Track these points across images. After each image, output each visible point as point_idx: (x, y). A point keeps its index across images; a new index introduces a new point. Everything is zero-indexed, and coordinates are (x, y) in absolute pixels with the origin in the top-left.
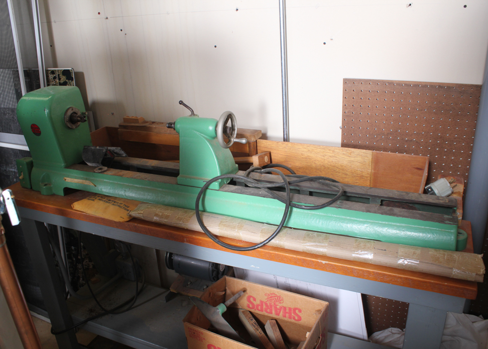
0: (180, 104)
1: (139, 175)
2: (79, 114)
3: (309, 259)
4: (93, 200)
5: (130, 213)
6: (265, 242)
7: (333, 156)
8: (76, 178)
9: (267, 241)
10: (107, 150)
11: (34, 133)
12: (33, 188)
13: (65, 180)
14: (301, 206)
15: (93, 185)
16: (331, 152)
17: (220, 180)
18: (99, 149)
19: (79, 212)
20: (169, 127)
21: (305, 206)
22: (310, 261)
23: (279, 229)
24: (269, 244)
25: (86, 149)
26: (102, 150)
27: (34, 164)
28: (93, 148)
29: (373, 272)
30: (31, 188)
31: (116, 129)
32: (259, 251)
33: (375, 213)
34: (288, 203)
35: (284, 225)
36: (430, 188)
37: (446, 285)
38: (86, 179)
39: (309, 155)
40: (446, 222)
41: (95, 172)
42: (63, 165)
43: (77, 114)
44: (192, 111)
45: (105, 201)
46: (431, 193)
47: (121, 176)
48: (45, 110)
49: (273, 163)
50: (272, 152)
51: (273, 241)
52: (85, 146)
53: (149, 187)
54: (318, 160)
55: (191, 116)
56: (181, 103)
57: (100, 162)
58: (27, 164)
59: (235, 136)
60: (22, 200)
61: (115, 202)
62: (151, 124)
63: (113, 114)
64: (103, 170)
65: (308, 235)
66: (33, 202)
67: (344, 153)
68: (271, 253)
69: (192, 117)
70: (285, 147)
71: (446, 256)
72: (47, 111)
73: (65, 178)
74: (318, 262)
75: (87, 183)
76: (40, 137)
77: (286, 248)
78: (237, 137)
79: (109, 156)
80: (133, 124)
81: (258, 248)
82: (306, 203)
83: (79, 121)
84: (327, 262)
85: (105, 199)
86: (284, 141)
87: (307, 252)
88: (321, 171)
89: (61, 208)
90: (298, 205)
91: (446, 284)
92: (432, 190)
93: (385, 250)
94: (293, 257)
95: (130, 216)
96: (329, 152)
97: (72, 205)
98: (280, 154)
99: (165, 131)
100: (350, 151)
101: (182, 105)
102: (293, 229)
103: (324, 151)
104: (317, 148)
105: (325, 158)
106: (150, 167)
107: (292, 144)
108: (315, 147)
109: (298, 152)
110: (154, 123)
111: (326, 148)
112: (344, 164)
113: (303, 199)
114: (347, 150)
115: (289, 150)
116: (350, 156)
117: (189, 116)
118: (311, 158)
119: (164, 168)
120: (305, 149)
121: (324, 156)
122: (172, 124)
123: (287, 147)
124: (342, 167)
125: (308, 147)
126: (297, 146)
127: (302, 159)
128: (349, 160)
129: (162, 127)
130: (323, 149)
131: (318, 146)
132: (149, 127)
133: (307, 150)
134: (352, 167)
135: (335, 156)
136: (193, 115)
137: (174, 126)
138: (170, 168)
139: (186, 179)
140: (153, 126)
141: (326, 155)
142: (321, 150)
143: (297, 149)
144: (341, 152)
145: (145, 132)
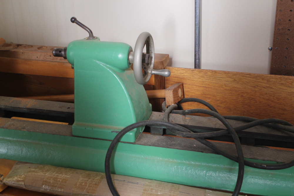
0: (73, 22)
5: (5, 181)
7: (268, 87)
14: (261, 164)
16: (266, 81)
17: (135, 129)
20: (56, 55)
21: (267, 165)
39: (235, 85)
44: (91, 32)
49: (186, 97)
50: (184, 82)
53: (29, 141)
54: (246, 93)
55: (88, 39)
59: (152, 66)
62: (16, 48)
69: (91, 40)
78: (155, 68)
88: (250, 106)
90: (256, 164)
95: (4, 184)
96: (262, 81)
98: (195, 86)
99: (37, 57)
100: (291, 81)
101: (75, 24)
102: (246, 195)
103: (255, 81)
104: (246, 77)
105: (256, 89)
106: (24, 109)
107: (213, 72)
108: (243, 76)
109: (219, 82)
110: (20, 46)
111: (259, 77)
112: (281, 97)
113: (258, 153)
114: (286, 79)
115: (208, 80)
116: (291, 86)
117: (86, 39)
118: (237, 89)
119: (47, 110)
120: (229, 79)
121: (255, 87)
122: (62, 51)
123: (205, 76)
124: (278, 100)
125: (234, 76)
126: (219, 75)
127: (225, 91)
128: (289, 91)
129: (32, 52)
130: (254, 77)
131: (248, 74)
132: (14, 51)
133: (233, 80)
134: (293, 100)
135: (271, 86)
136: (91, 38)
137: (65, 54)
138: (55, 110)
139: (86, 128)
140: (20, 50)
141: (258, 86)
142: (251, 79)
143: (218, 78)
144: (278, 82)
145: (9, 59)
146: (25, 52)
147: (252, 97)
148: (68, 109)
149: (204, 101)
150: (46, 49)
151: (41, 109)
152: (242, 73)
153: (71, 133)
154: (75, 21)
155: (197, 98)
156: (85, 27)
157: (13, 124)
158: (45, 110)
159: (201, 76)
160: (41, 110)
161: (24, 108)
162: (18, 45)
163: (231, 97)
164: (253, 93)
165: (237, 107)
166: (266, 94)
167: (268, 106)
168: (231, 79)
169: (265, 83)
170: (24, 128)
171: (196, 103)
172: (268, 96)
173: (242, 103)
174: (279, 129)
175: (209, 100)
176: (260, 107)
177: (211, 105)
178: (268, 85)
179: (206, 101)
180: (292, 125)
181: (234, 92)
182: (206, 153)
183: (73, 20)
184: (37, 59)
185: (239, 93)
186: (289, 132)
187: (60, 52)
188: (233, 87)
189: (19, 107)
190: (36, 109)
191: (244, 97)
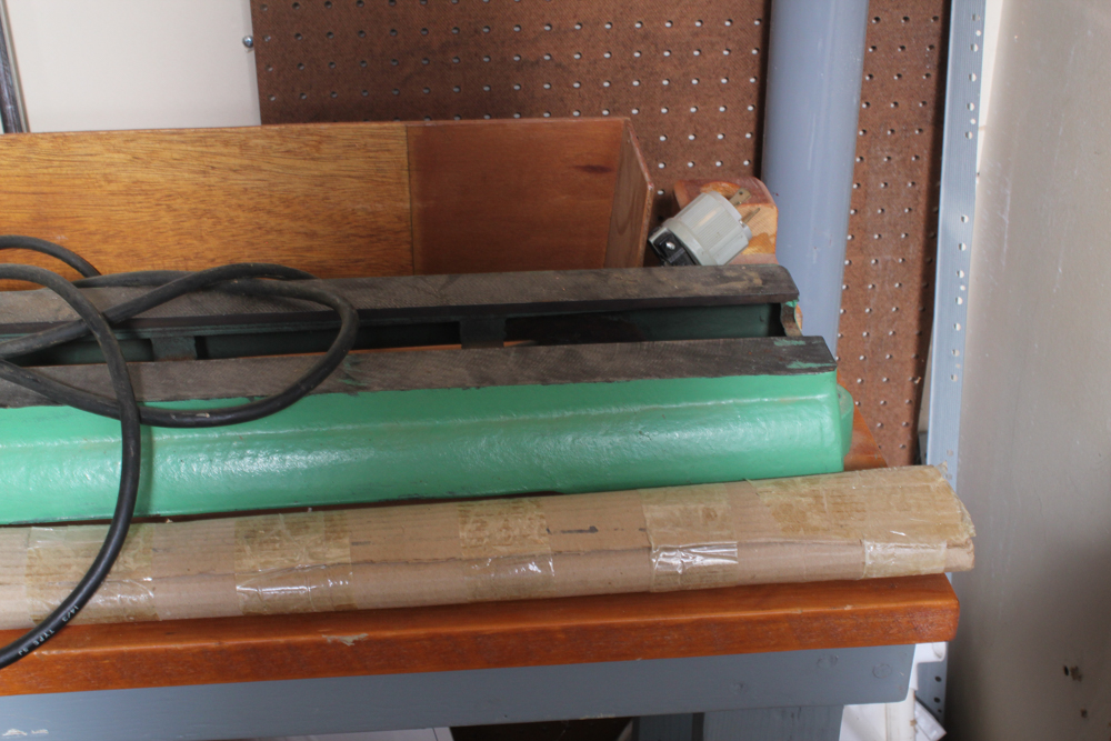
3: (281, 640)
6: (62, 617)
7: (246, 167)
9: (70, 609)
14: (193, 413)
16: (236, 150)
21: (212, 413)
22: (288, 646)
23: (117, 533)
24: (82, 617)
29: (566, 630)
32: (37, 663)
33: (514, 381)
34: (130, 413)
35: (135, 514)
36: (671, 237)
37: (851, 613)
39: (140, 176)
40: (794, 366)
46: (677, 255)
51: (97, 600)
54: (181, 195)
65: (251, 536)
67: (291, 146)
68: (96, 658)
70: (22, 159)
71: (824, 501)
74: (321, 645)
77: (162, 617)
81: (32, 648)
82: (207, 399)
84: (363, 635)
86: (6, 130)
87: (266, 611)
88: (201, 239)
90: (178, 413)
91: (848, 608)
92: (679, 244)
93: (593, 530)
94: (204, 652)
96: (225, 150)
98: (5, 192)
100: (315, 138)
102: (169, 521)
103: (202, 152)
104: (170, 142)
105: (213, 180)
107: (55, 137)
108: (161, 141)
109: (86, 172)
111: (212, 137)
112: (295, 195)
113: (190, 381)
114: (300, 135)
115: (47, 168)
116: (317, 155)
118: (148, 188)
120: (116, 156)
121: (204, 172)
123: (32, 156)
124: (288, 207)
125: (132, 145)
126: (79, 145)
127: (110, 197)
128: (316, 173)
130: (197, 141)
131: (173, 134)
133: (129, 157)
134: (332, 201)
135: (255, 164)
141: (213, 168)
142: (189, 148)
143: (80, 158)
144: (275, 147)
147: (203, 206)
149: (45, 243)
152: (154, 132)
155: (21, 235)
159: (18, 157)
163: (132, 215)
164: (203, 193)
165: (161, 245)
166: (246, 189)
167: (260, 228)
168: (122, 155)
169: (235, 157)
171: (20, 251)
172: (252, 199)
173: (172, 230)
174: (267, 296)
175: (63, 237)
176: (233, 236)
177: (73, 250)
178: (246, 162)
179: (55, 242)
180: (312, 274)
181: (140, 198)
182: (16, 406)
185: (158, 200)
186: (296, 301)
188: (134, 183)
191: (175, 210)
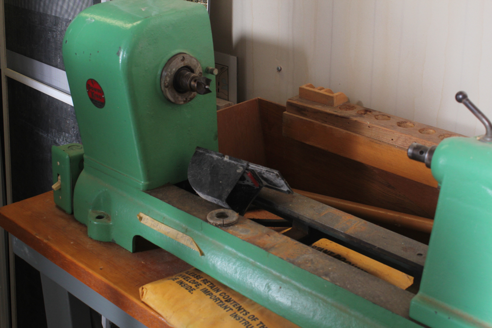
0: (459, 100)
1: (311, 257)
2: (198, 70)
4: (191, 290)
8: (163, 221)
10: (247, 169)
11: (92, 100)
12: (76, 215)
13: (141, 218)
15: (197, 250)
18: (229, 164)
19: (152, 313)
20: (413, 157)
25: (199, 155)
26: (236, 167)
27: (85, 164)
28: (215, 156)
30: (72, 213)
31: (279, 109)
38: (186, 232)
41: (207, 221)
42: (142, 183)
43: (192, 71)
44: (490, 128)
45: (216, 299)
47: (267, 249)
48: (118, 54)
52: (198, 148)
55: (483, 139)
56: (461, 98)
57: (225, 196)
58: (72, 160)
60: (45, 241)
61: (240, 308)
62: (361, 115)
63: (279, 70)
64: (227, 221)
66: (64, 253)
69: (487, 144)
72: (122, 55)
73: (142, 215)
75: (185, 240)
76: (102, 109)
79: (249, 182)
80: (319, 107)
83: (192, 89)
85: (217, 295)
89: (116, 287)
97: (140, 289)
99: (392, 140)
101: (462, 105)
106: (341, 235)
110: (368, 113)
117: (478, 138)
119: (379, 248)
122: (426, 153)
129: (385, 129)
132: (356, 121)
136: (488, 139)
137: (430, 159)
138: (393, 252)
139: (436, 312)
140: (366, 121)
145: (345, 131)
146: (373, 127)
148: (419, 257)
150: (411, 127)
151: (369, 242)
153: (408, 311)
154: (464, 100)
156: (480, 115)
157: (312, 260)
158: (376, 247)
160: (369, 244)
161: (342, 233)
162: (367, 111)
170: (326, 275)
183: (461, 96)
184: (391, 142)
187: (422, 153)
189: (333, 229)
190: (361, 241)
